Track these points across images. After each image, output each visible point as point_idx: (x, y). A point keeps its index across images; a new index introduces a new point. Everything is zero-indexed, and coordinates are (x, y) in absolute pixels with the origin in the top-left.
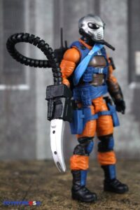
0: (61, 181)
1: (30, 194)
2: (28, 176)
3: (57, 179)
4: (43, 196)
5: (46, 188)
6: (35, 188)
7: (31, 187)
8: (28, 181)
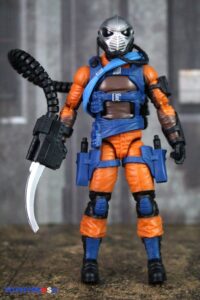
0: (67, 255)
1: (21, 274)
2: (22, 248)
3: (62, 252)
4: (39, 275)
5: (45, 264)
6: (30, 264)
7: (23, 263)
8: (20, 255)
